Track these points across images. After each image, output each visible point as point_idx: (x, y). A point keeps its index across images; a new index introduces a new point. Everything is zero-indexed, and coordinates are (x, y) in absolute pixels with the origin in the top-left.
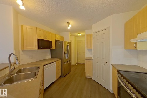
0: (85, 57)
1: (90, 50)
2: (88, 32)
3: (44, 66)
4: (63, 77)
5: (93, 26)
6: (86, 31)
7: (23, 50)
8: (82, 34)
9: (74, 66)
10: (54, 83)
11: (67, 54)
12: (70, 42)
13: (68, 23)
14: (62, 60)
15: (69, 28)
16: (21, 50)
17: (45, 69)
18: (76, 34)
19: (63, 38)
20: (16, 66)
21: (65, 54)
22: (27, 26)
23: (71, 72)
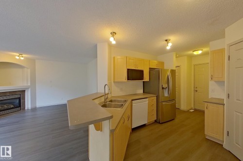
0: (209, 98)
1: (221, 83)
2: (217, 45)
3: (132, 100)
4: (159, 123)
5: (226, 30)
6: (211, 43)
7: (114, 82)
8: (205, 50)
9: (184, 112)
10: (144, 126)
11: (167, 89)
12: (174, 68)
13: (166, 40)
14: (158, 97)
15: (168, 48)
16: (112, 81)
17: (133, 105)
18: (191, 52)
19: (163, 63)
20: (109, 96)
21: (163, 88)
22: (119, 57)
23: (176, 121)
